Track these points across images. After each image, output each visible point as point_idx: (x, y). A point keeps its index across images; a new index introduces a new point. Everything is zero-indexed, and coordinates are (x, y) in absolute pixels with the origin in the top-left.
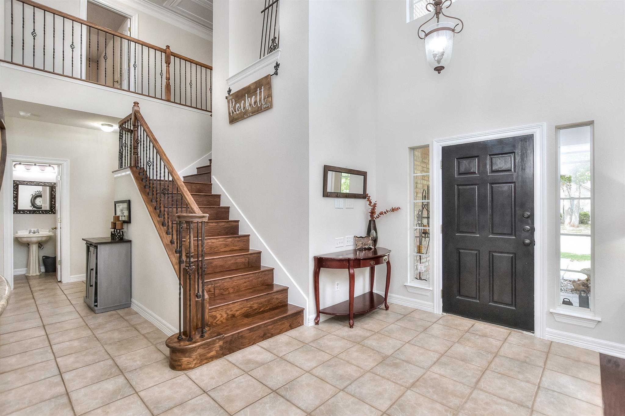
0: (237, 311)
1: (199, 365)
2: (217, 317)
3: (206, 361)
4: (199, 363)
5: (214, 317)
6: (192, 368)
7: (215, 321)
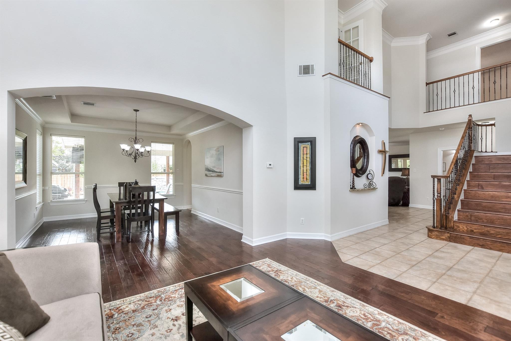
0: (475, 229)
1: (436, 239)
2: (460, 227)
3: (439, 239)
4: (436, 238)
5: (459, 227)
6: (432, 238)
7: (458, 229)
